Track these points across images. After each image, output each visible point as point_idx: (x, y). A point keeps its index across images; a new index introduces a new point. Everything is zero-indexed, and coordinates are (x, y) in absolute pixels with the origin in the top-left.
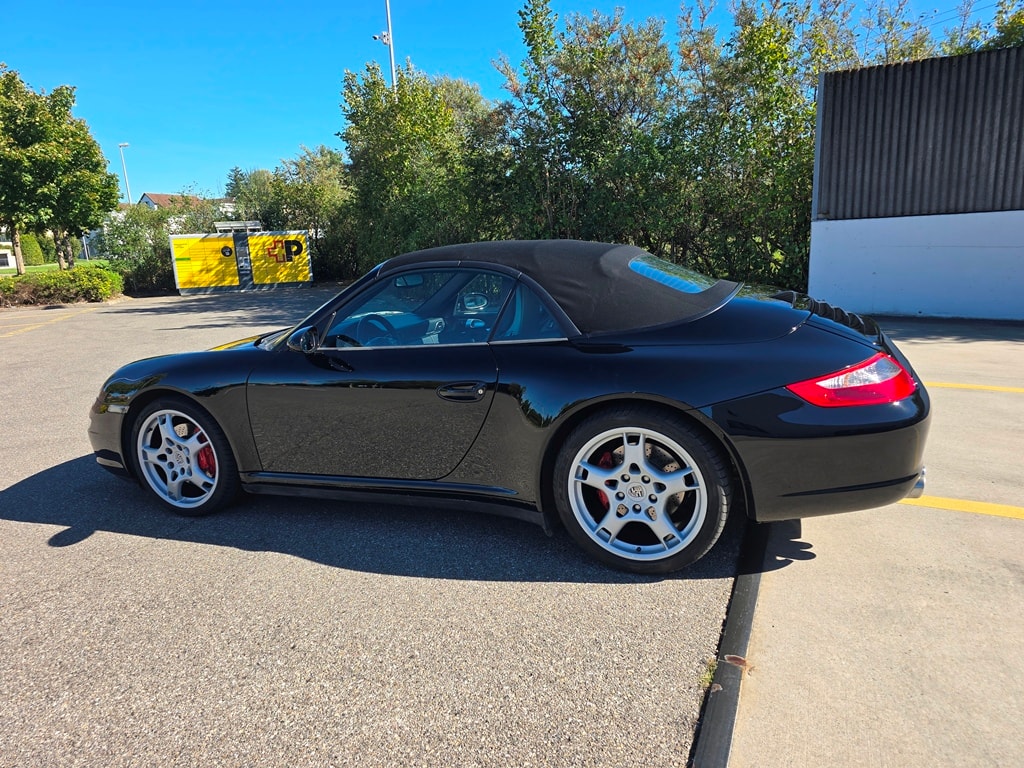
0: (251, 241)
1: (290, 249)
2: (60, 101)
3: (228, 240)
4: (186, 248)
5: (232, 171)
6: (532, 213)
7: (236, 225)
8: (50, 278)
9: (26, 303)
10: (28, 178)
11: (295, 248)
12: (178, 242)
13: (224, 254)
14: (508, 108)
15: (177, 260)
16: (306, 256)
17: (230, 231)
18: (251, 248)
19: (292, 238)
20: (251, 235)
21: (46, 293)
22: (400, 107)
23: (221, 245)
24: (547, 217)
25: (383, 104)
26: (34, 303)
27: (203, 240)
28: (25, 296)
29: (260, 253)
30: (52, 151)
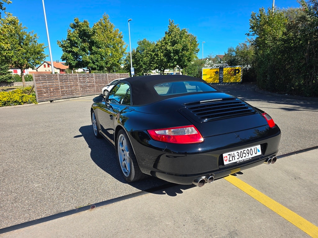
0: (224, 69)
1: (236, 72)
3: (218, 69)
4: (206, 71)
7: (221, 65)
10: (172, 54)
11: (237, 71)
12: (204, 70)
13: (216, 73)
15: (203, 75)
16: (241, 74)
17: (219, 66)
18: (224, 71)
19: (237, 68)
20: (224, 67)
23: (216, 70)
27: (211, 69)
29: (226, 73)
30: (179, 47)
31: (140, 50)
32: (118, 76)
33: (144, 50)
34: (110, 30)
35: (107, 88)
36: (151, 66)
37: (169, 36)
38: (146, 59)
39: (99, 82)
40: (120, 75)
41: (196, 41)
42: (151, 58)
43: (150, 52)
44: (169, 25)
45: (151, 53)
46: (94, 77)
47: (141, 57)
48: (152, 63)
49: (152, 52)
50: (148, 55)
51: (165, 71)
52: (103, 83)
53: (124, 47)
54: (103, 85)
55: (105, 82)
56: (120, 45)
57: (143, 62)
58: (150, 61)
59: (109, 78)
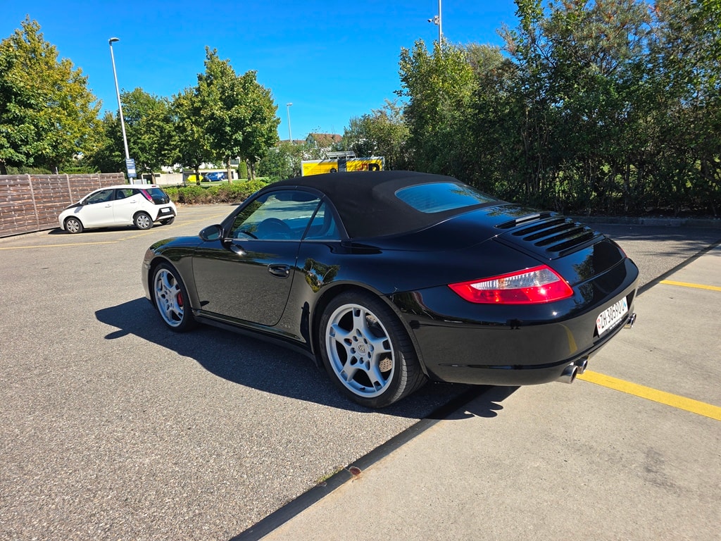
0: (348, 164)
1: (372, 169)
2: (248, 80)
3: (335, 164)
4: (310, 169)
5: (362, 117)
6: (513, 143)
7: (340, 154)
8: (236, 187)
9: (223, 201)
10: (228, 129)
11: (375, 169)
12: (306, 165)
14: (507, 64)
17: (335, 158)
18: (348, 168)
19: (374, 162)
20: (348, 160)
21: (233, 196)
22: (437, 70)
23: (330, 167)
24: (524, 146)
25: (424, 68)
26: (227, 202)
27: (320, 164)
28: (223, 197)
30: (242, 112)
31: (129, 117)
32: (96, 181)
33: (139, 116)
34: (47, 63)
35: (75, 212)
36: (164, 155)
37: (209, 85)
38: (149, 138)
39: (45, 198)
40: (103, 177)
41: (271, 99)
42: (162, 137)
43: (156, 122)
44: (207, 61)
45: (161, 124)
46: (31, 184)
47: (134, 133)
48: (166, 147)
49: (163, 121)
50: (152, 129)
51: (200, 167)
52: (57, 200)
53: (91, 107)
54: (58, 204)
55: (63, 196)
56: (80, 102)
57: (140, 145)
58: (159, 144)
59: (72, 186)
